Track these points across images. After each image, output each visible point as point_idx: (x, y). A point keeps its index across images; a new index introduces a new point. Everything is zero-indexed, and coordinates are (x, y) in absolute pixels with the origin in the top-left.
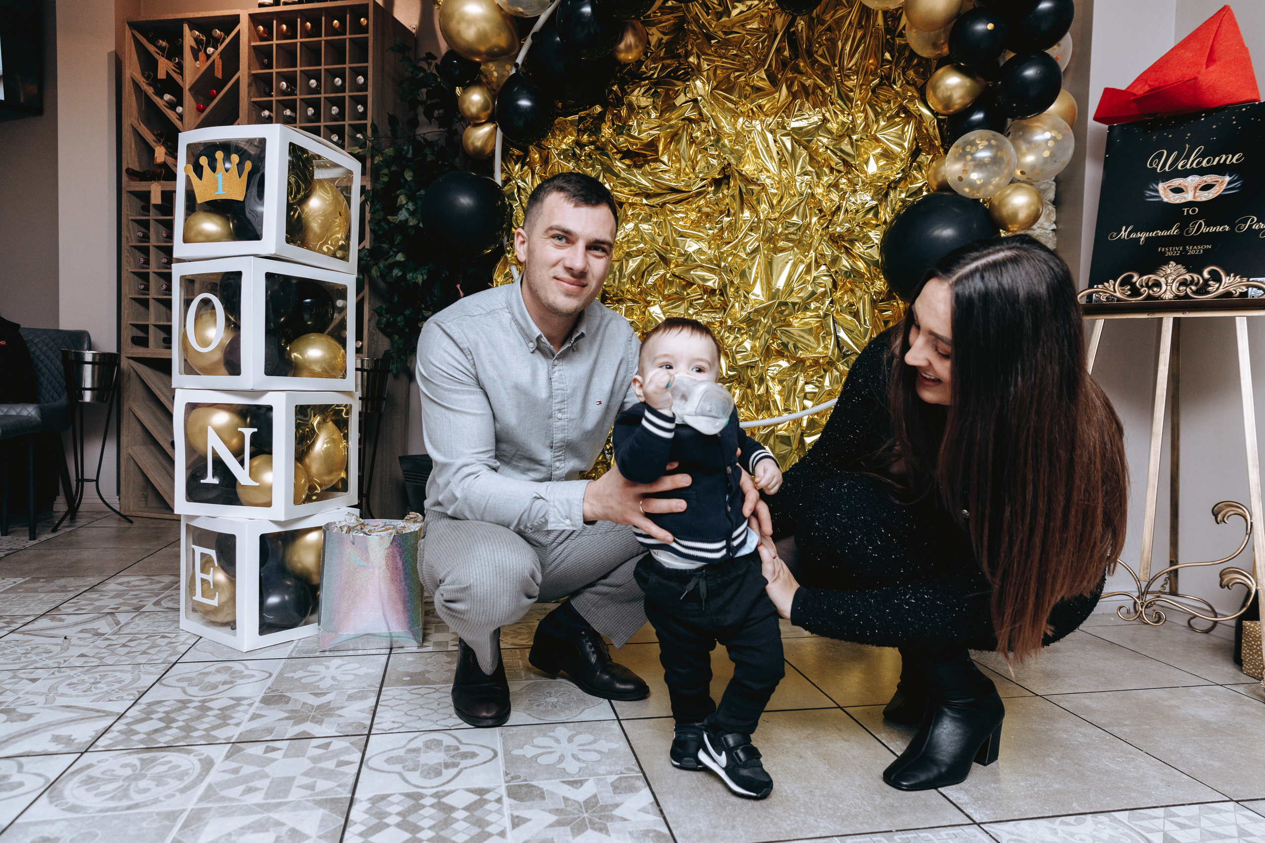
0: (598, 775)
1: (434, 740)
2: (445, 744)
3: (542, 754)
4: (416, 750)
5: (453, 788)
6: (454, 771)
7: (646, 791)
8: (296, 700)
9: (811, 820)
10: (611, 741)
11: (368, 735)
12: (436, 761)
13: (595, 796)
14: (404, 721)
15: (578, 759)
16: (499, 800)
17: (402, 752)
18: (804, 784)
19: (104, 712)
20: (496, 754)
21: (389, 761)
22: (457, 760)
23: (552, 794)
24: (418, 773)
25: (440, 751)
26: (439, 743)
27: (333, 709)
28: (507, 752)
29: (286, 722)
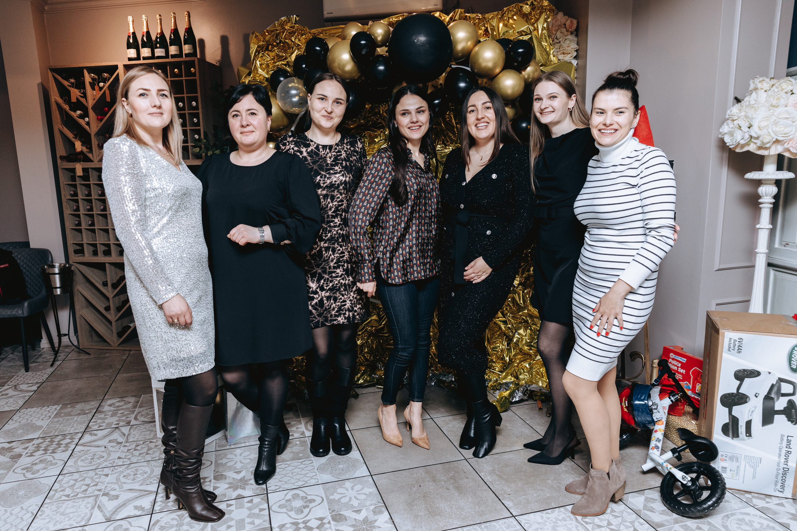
0: (366, 506)
1: (295, 494)
2: (301, 495)
3: (342, 498)
4: (289, 500)
5: (310, 518)
6: (308, 510)
7: (386, 512)
8: (229, 477)
9: (451, 521)
10: (369, 488)
11: (267, 494)
12: (299, 505)
13: (367, 517)
14: (280, 485)
15: (357, 499)
16: (329, 523)
17: (284, 502)
18: (449, 503)
19: (148, 491)
20: (323, 500)
21: (280, 507)
22: (308, 504)
23: (349, 517)
24: (293, 512)
25: (299, 500)
26: (298, 495)
27: (246, 481)
28: (327, 498)
29: (229, 490)
